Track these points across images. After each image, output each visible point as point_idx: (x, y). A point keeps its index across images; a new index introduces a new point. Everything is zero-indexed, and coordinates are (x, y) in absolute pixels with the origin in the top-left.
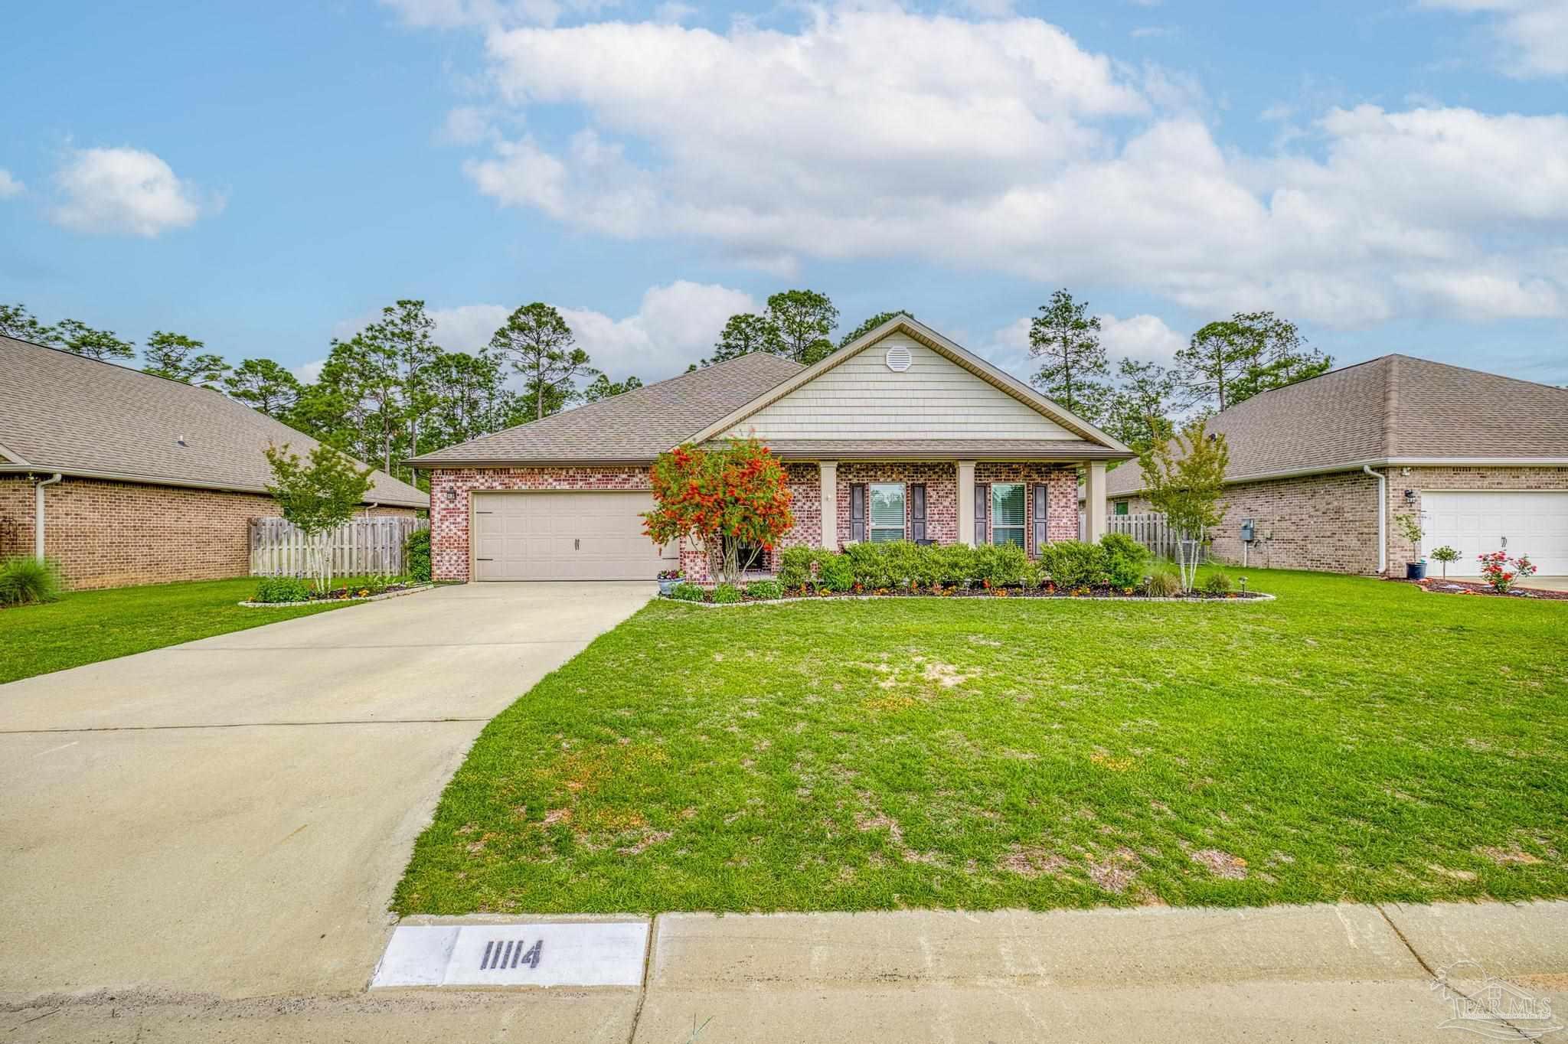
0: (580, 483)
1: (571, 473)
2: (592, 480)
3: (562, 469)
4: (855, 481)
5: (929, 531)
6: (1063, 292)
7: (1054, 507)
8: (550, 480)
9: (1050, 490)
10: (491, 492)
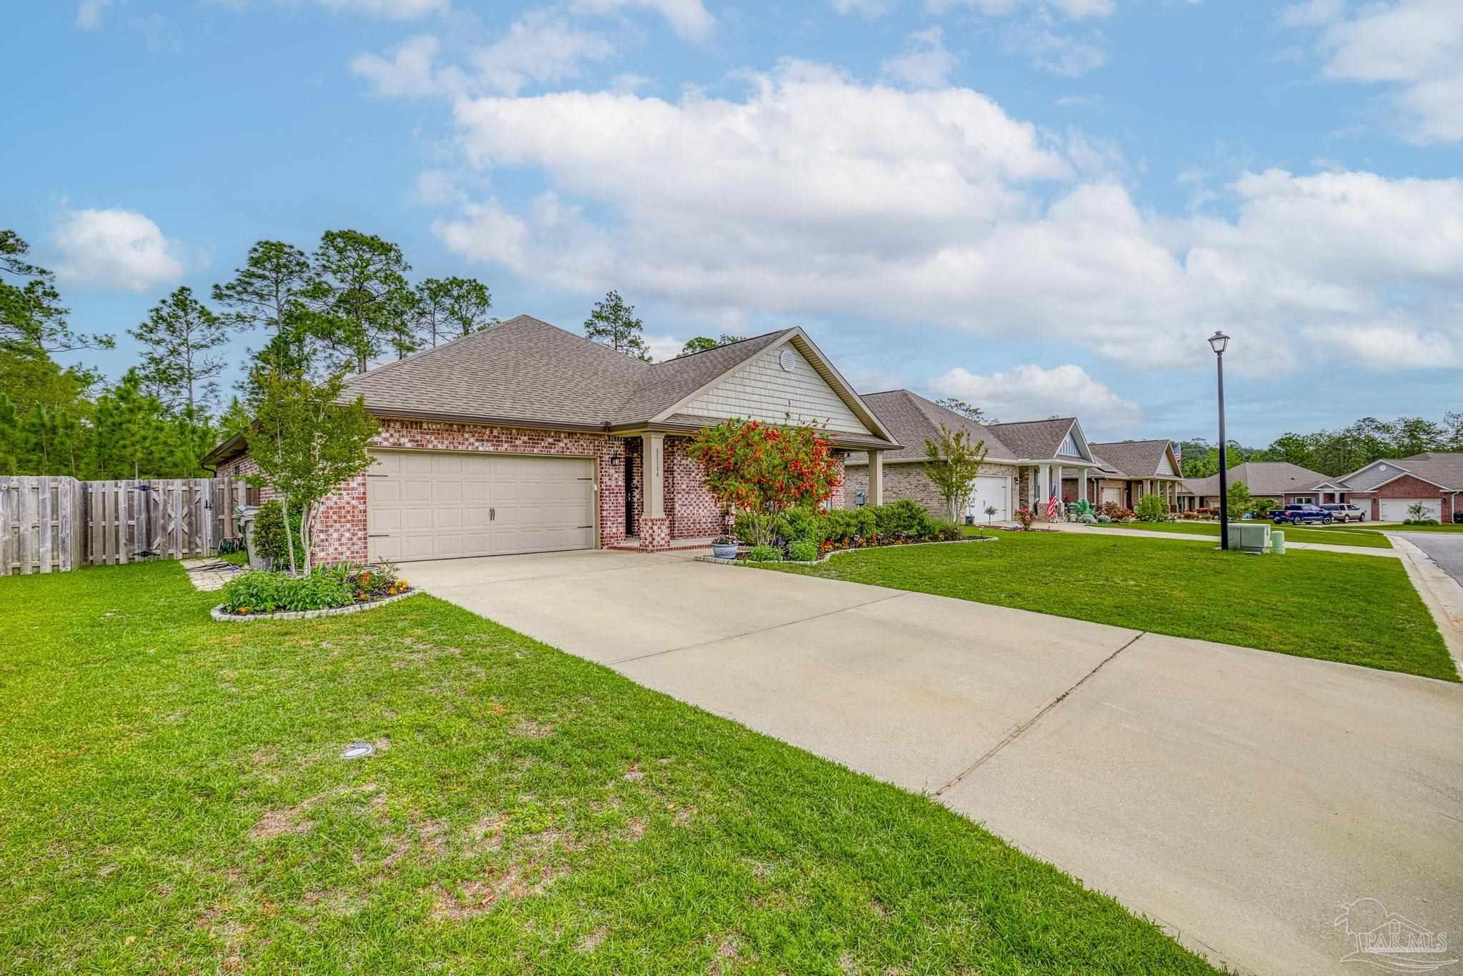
0: (506, 445)
1: (495, 432)
2: (518, 442)
3: (486, 427)
8: (472, 440)
10: (397, 450)
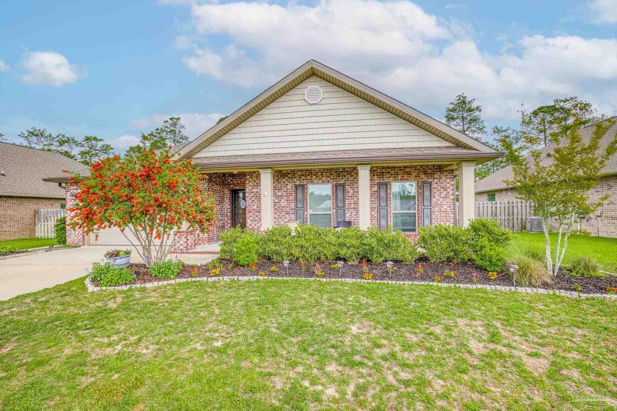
4: (298, 183)
5: (348, 215)
6: (462, 95)
7: (437, 198)
9: (434, 186)
